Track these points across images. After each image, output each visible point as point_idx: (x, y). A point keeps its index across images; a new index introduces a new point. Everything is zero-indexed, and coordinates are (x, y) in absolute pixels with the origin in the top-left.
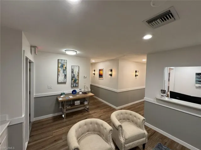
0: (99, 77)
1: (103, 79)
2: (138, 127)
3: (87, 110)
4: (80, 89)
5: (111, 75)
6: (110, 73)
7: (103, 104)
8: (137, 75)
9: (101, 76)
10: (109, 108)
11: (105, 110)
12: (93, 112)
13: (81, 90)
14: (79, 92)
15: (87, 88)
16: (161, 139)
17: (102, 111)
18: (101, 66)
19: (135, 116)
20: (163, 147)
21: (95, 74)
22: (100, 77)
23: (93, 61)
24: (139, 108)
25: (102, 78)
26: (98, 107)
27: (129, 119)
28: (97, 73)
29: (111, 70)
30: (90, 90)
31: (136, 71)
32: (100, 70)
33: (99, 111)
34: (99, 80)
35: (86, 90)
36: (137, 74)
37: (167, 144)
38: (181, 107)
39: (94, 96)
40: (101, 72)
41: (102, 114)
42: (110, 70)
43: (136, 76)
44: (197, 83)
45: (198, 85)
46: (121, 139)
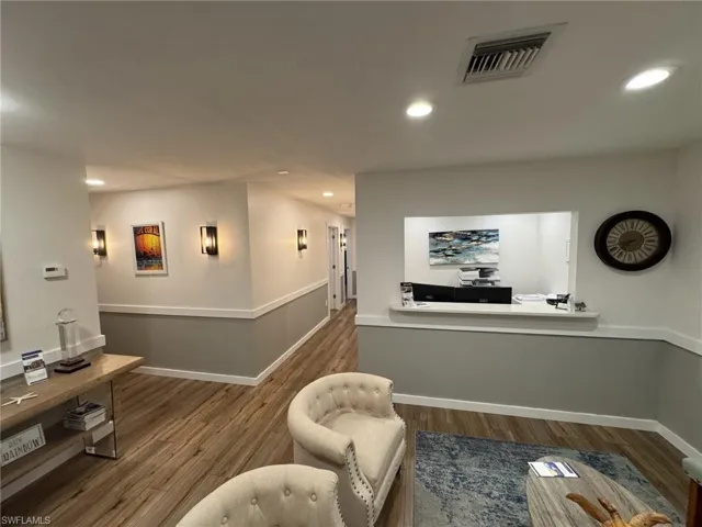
0: (140, 266)
1: (167, 275)
2: (378, 417)
3: (102, 454)
4: (25, 356)
5: (213, 252)
6: (208, 242)
7: (186, 387)
8: (305, 247)
9: (147, 257)
10: (222, 393)
11: (207, 408)
12: (145, 443)
13: (41, 356)
14: (21, 371)
15: (85, 334)
16: (414, 418)
17: (195, 417)
18: (145, 210)
19: (362, 387)
20: (428, 436)
21: (102, 253)
22: (148, 267)
23: (94, 182)
24: (322, 352)
25: (161, 267)
26: (165, 411)
27: (341, 406)
28: (120, 246)
29: (212, 231)
30: (100, 339)
31: (300, 233)
32: (139, 232)
33: (176, 426)
34: (142, 279)
35: (78, 347)
36: (304, 241)
37: (430, 424)
38: (442, 319)
39: (136, 365)
40: (150, 241)
41: (199, 435)
42: (204, 230)
43: (302, 247)
44: (431, 256)
45: (434, 261)
46: (360, 494)
